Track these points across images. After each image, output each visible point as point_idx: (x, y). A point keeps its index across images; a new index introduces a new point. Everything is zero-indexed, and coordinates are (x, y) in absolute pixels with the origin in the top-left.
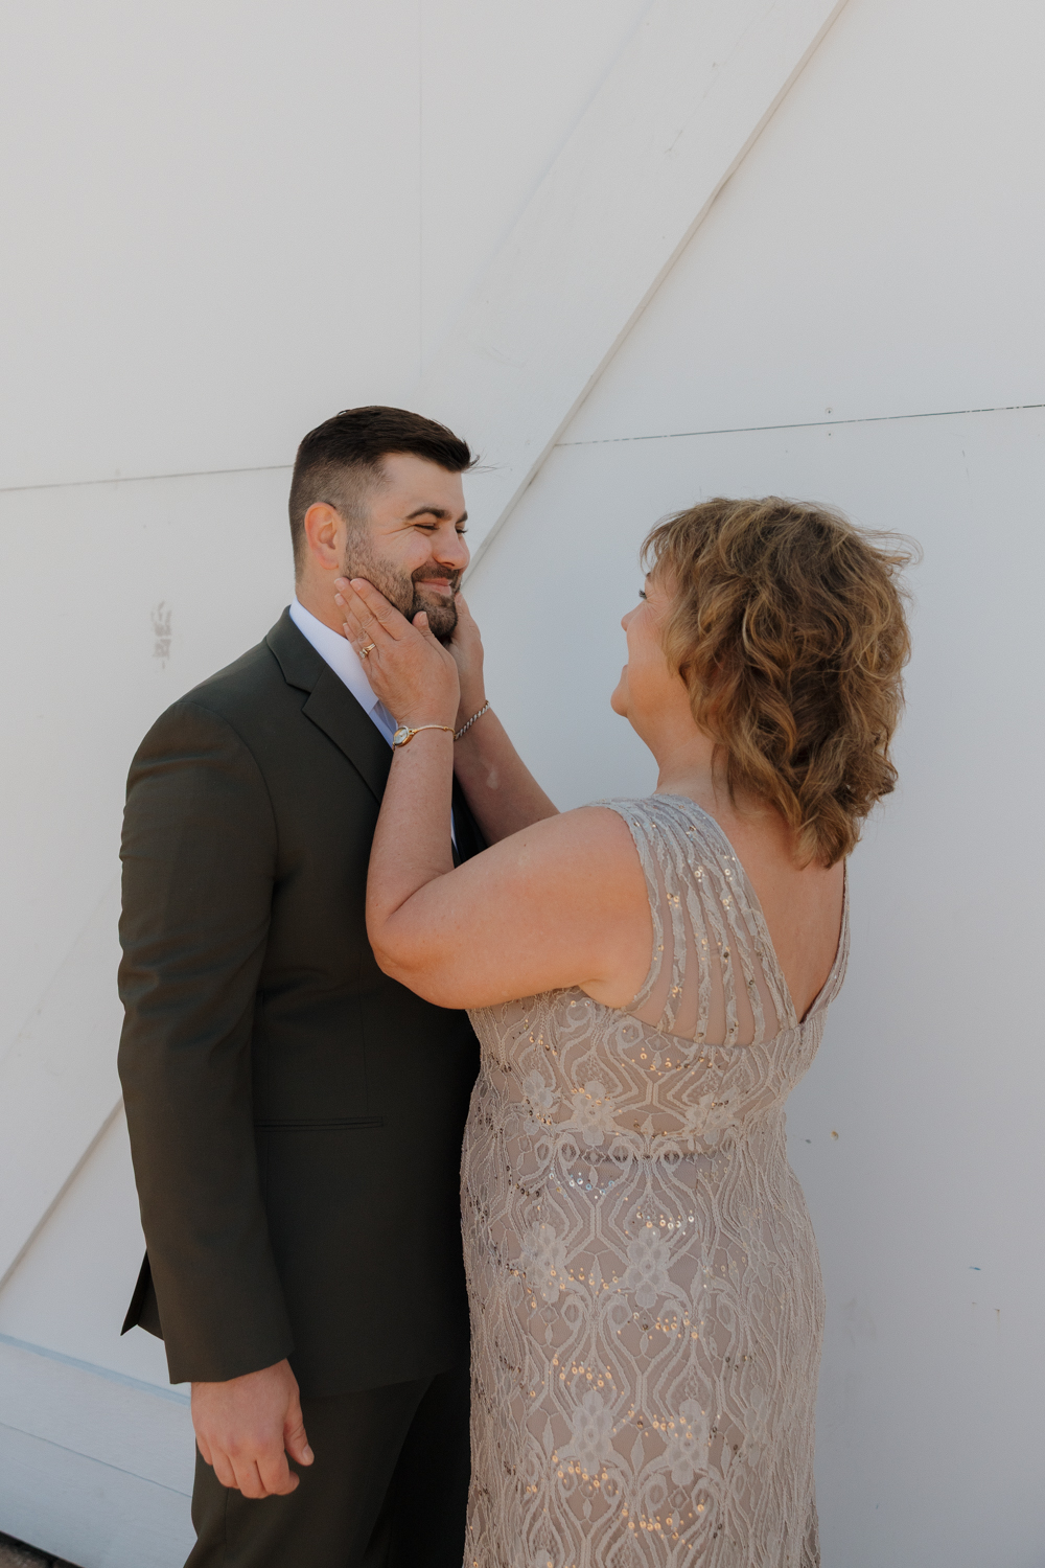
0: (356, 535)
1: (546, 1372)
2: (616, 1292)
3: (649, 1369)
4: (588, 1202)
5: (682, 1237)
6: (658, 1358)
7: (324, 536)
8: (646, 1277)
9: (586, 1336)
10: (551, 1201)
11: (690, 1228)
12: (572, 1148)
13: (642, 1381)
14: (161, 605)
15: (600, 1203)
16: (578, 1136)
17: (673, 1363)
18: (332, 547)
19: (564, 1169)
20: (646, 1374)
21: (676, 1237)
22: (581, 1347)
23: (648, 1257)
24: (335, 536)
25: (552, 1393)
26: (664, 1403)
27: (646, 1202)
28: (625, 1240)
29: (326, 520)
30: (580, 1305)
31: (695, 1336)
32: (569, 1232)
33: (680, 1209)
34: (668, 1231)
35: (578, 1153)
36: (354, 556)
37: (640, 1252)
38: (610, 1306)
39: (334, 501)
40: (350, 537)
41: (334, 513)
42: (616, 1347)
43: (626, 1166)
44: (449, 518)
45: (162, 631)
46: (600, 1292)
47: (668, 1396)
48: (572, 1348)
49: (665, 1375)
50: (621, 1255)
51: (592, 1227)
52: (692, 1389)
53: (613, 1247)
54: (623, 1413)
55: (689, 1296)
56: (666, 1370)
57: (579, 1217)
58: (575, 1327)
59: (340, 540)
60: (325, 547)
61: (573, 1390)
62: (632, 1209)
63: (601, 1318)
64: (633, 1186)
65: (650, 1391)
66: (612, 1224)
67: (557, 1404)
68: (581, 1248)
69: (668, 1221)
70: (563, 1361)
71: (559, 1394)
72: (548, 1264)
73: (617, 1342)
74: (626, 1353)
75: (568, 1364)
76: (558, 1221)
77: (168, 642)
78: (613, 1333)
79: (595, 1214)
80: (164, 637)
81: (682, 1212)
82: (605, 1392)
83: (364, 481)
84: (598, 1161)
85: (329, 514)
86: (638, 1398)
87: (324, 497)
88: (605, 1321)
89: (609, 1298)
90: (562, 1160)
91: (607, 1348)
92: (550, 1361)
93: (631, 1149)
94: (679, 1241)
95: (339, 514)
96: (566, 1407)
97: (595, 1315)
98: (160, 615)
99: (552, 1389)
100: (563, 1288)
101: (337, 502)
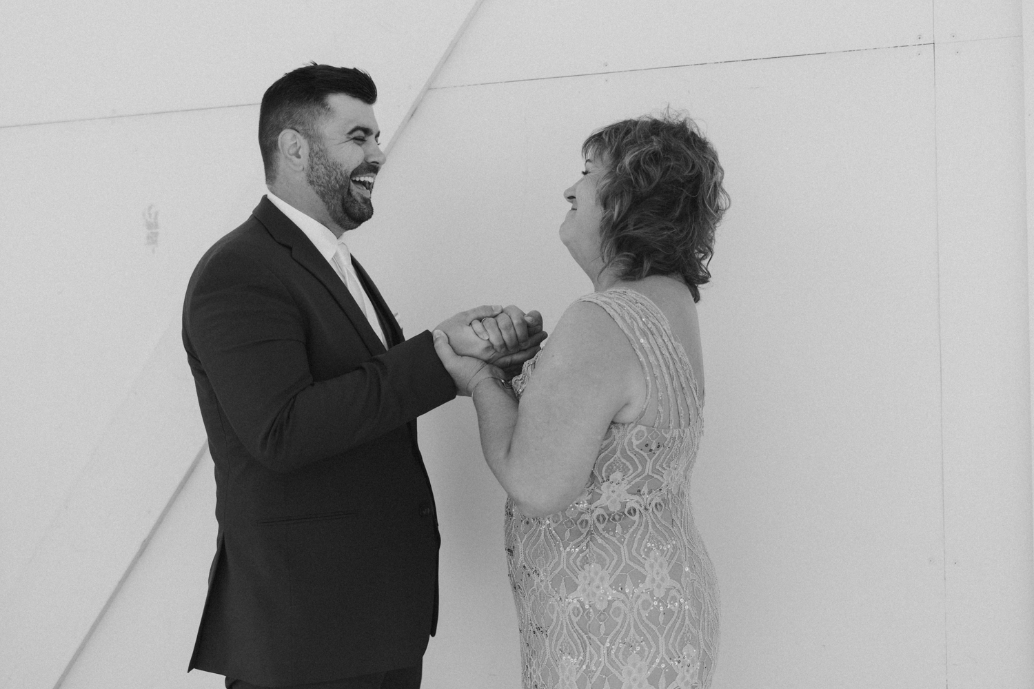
0: (316, 148)
1: (602, 652)
2: (642, 593)
3: (665, 632)
4: (618, 544)
5: (672, 553)
6: (669, 625)
7: (293, 151)
8: (658, 579)
9: (627, 622)
10: (595, 548)
11: (675, 547)
12: (603, 516)
13: (662, 640)
14: (150, 208)
15: (626, 543)
16: (606, 508)
17: (677, 626)
18: (299, 157)
19: (600, 529)
20: (664, 635)
21: (669, 553)
22: (624, 631)
23: (657, 567)
24: (301, 150)
25: (607, 664)
26: (675, 650)
27: (650, 536)
28: (643, 561)
29: (293, 141)
30: (622, 605)
31: (687, 607)
32: (610, 563)
33: (667, 537)
34: (664, 551)
35: (607, 517)
36: (315, 160)
37: (652, 566)
38: (640, 602)
39: (297, 127)
40: (311, 149)
41: (298, 135)
42: (646, 624)
43: (636, 518)
44: (372, 134)
45: (152, 225)
46: (633, 594)
47: (676, 645)
48: (619, 632)
49: (674, 634)
50: (642, 570)
51: (623, 558)
52: (688, 639)
53: (637, 567)
54: (652, 662)
55: (681, 585)
56: (674, 631)
57: (614, 554)
58: (619, 620)
59: (305, 152)
60: (294, 158)
61: (621, 657)
62: (644, 542)
63: (635, 610)
64: (642, 528)
65: (667, 645)
66: (634, 553)
67: (611, 668)
68: (618, 572)
69: (663, 545)
70: (612, 643)
71: (612, 662)
72: (598, 587)
73: (647, 622)
74: (653, 626)
75: (616, 643)
76: (602, 560)
77: (156, 234)
78: (643, 616)
79: (624, 549)
80: (154, 231)
81: (669, 539)
82: (641, 653)
83: (316, 113)
84: (620, 519)
85: (294, 136)
86: (661, 651)
87: (291, 126)
88: (638, 610)
89: (638, 597)
90: (597, 524)
91: (641, 627)
92: (604, 645)
93: (637, 507)
94: (671, 556)
95: (302, 135)
96: (617, 668)
97: (632, 608)
98: (150, 214)
99: (606, 661)
100: (610, 598)
101: (300, 128)
